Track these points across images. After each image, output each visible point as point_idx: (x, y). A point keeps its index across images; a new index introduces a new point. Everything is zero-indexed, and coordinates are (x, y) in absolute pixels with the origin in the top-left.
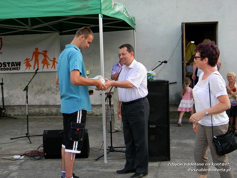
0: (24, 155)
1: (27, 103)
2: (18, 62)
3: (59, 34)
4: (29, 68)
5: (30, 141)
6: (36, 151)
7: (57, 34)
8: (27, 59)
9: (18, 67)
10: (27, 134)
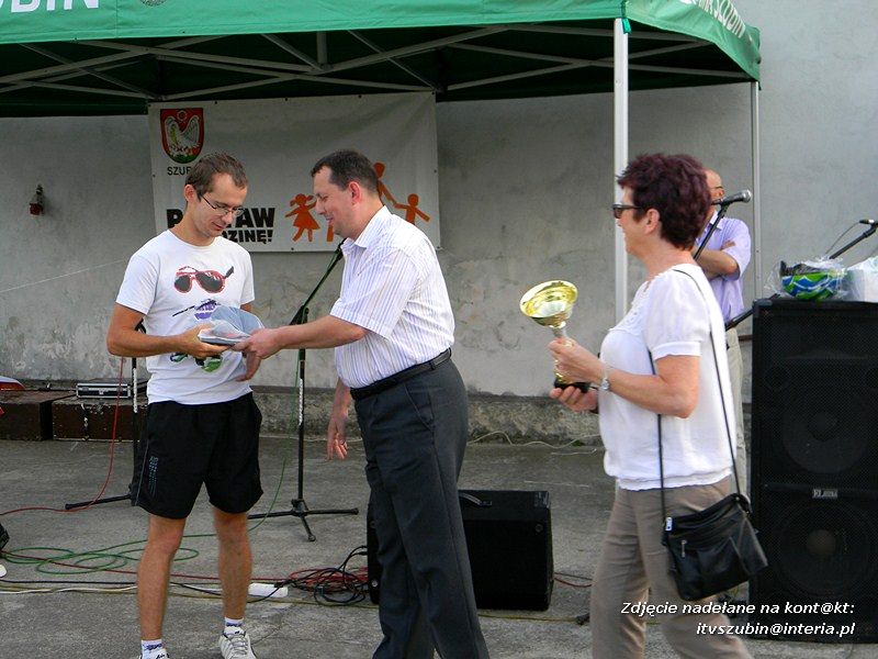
0: (287, 582)
1: (302, 377)
2: (263, 210)
3: (434, 97)
4: (310, 234)
5: (309, 532)
6: (338, 570)
7: (426, 96)
8: (301, 199)
9: (265, 228)
10: (296, 503)
